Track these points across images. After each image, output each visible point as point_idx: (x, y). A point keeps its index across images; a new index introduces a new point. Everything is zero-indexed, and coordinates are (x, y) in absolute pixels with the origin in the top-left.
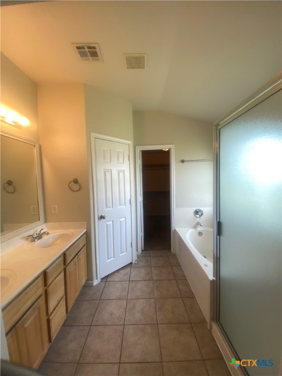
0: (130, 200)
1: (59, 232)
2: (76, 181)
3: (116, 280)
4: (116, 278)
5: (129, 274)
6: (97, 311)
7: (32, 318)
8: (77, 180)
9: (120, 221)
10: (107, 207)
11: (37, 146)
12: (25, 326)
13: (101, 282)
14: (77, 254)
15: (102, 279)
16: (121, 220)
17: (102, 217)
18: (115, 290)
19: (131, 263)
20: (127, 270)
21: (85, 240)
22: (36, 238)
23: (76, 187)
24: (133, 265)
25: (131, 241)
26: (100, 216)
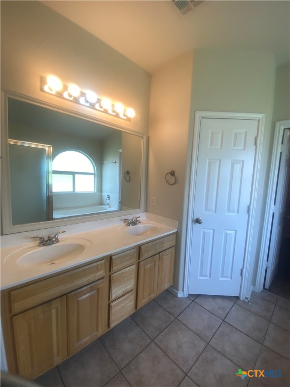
0: (249, 208)
1: (151, 224)
2: (173, 174)
3: (206, 307)
4: (209, 305)
5: (228, 310)
6: (167, 330)
7: (88, 295)
8: (174, 172)
9: (226, 235)
10: (206, 209)
11: (145, 137)
12: (79, 299)
13: (188, 297)
14: (159, 253)
15: (190, 295)
16: (228, 232)
17: (198, 221)
18: (197, 320)
19: (238, 298)
20: (228, 304)
21: (174, 241)
22: (131, 223)
23: (172, 180)
24: (238, 301)
25: (242, 267)
26: (195, 218)
